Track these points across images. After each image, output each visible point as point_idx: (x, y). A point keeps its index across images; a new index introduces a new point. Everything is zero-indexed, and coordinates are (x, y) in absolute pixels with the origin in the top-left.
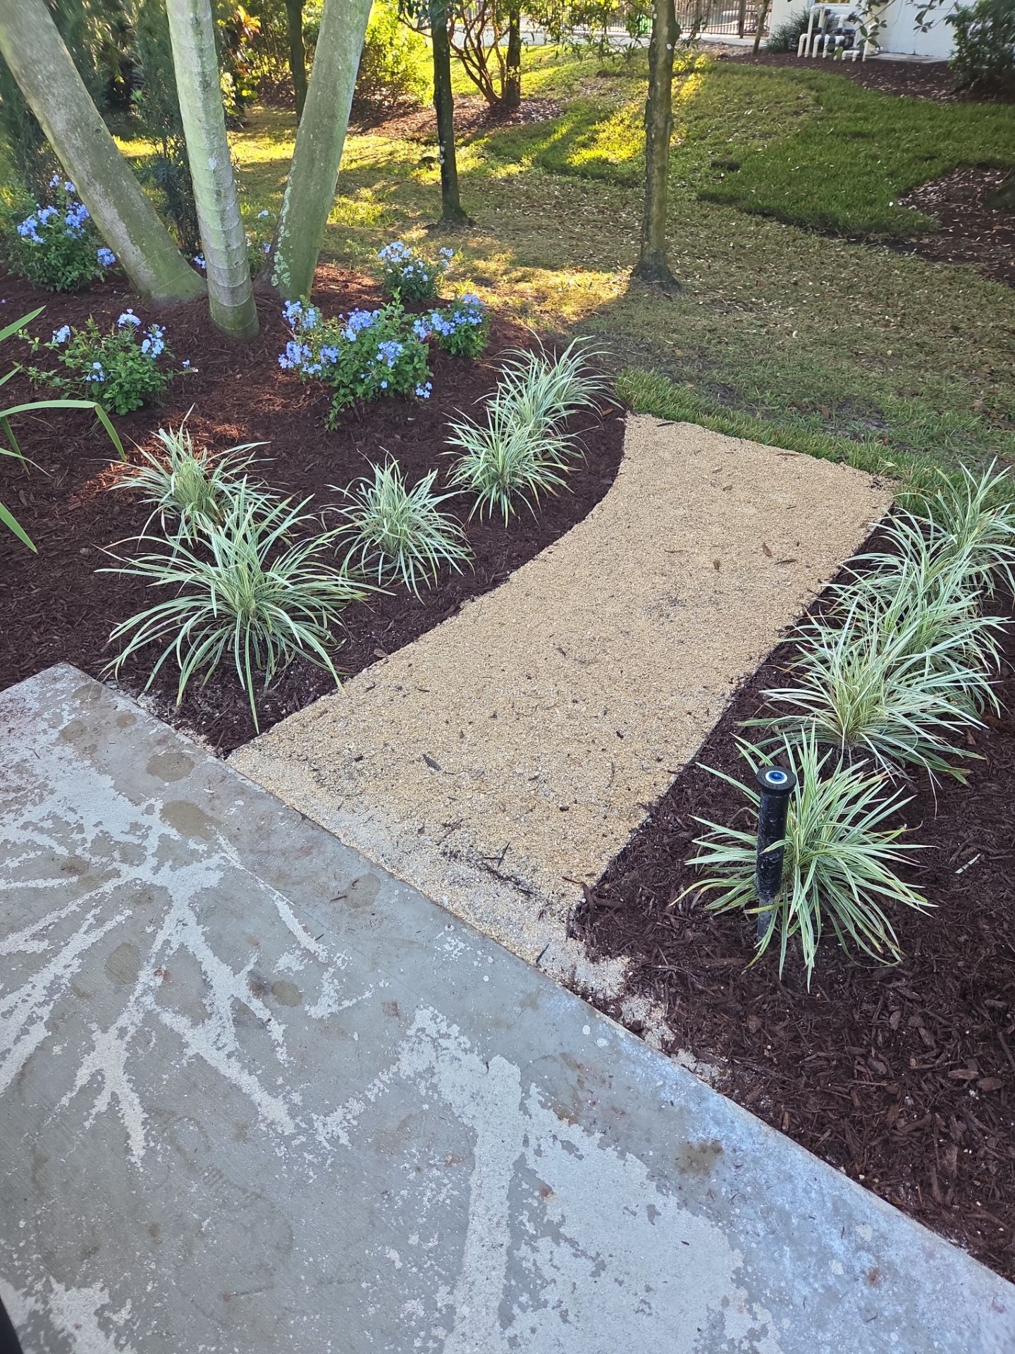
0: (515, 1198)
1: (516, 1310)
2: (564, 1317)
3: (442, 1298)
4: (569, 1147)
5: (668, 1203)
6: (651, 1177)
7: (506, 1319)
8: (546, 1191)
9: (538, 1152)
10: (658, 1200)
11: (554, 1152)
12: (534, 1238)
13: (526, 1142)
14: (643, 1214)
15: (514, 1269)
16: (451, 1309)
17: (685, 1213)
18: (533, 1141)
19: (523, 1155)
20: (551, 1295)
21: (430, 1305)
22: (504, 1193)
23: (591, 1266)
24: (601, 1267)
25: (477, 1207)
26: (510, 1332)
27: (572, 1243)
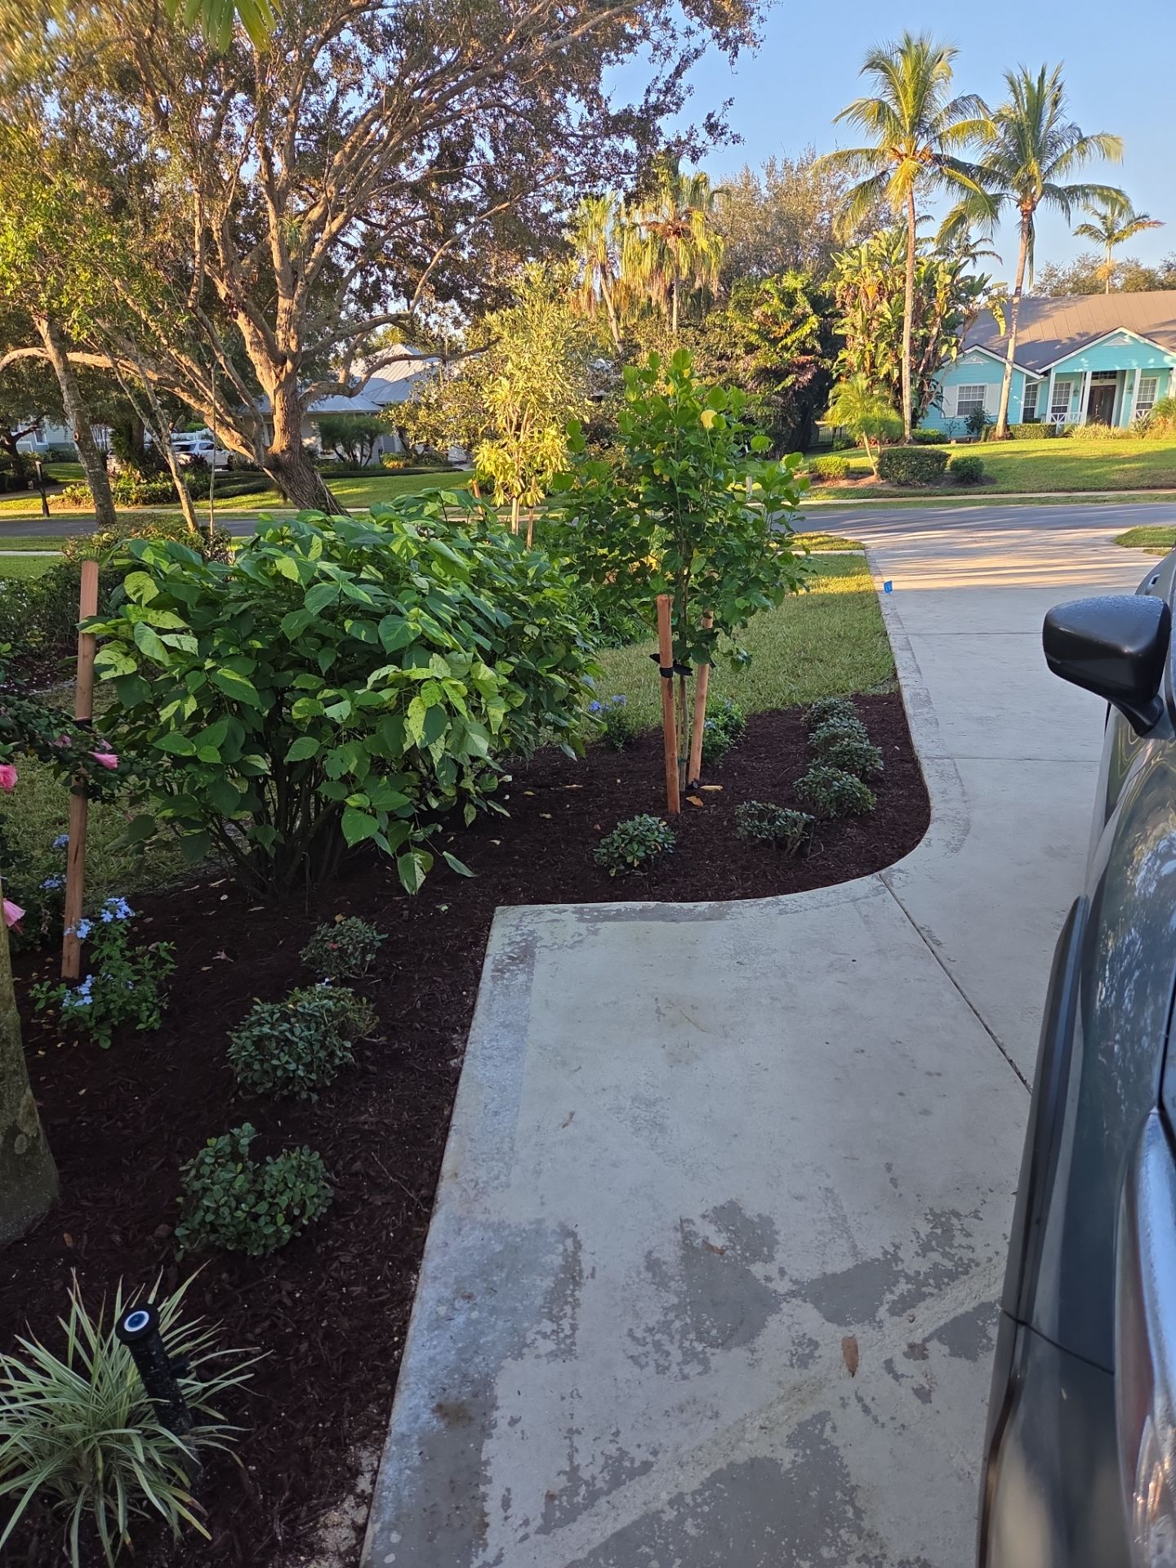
0: (571, 1515)
1: (637, 1464)
2: (617, 1434)
3: (670, 1515)
4: (506, 1504)
5: (501, 1416)
6: (490, 1436)
7: (646, 1467)
8: (550, 1497)
9: (526, 1523)
10: (503, 1424)
11: (517, 1510)
12: (587, 1483)
13: (525, 1537)
14: (519, 1426)
15: (616, 1483)
16: (671, 1503)
17: (500, 1403)
18: (521, 1533)
19: (537, 1532)
20: (612, 1450)
21: (680, 1520)
22: (573, 1526)
23: (576, 1438)
24: (571, 1431)
25: (598, 1539)
26: (651, 1459)
27: (571, 1458)
